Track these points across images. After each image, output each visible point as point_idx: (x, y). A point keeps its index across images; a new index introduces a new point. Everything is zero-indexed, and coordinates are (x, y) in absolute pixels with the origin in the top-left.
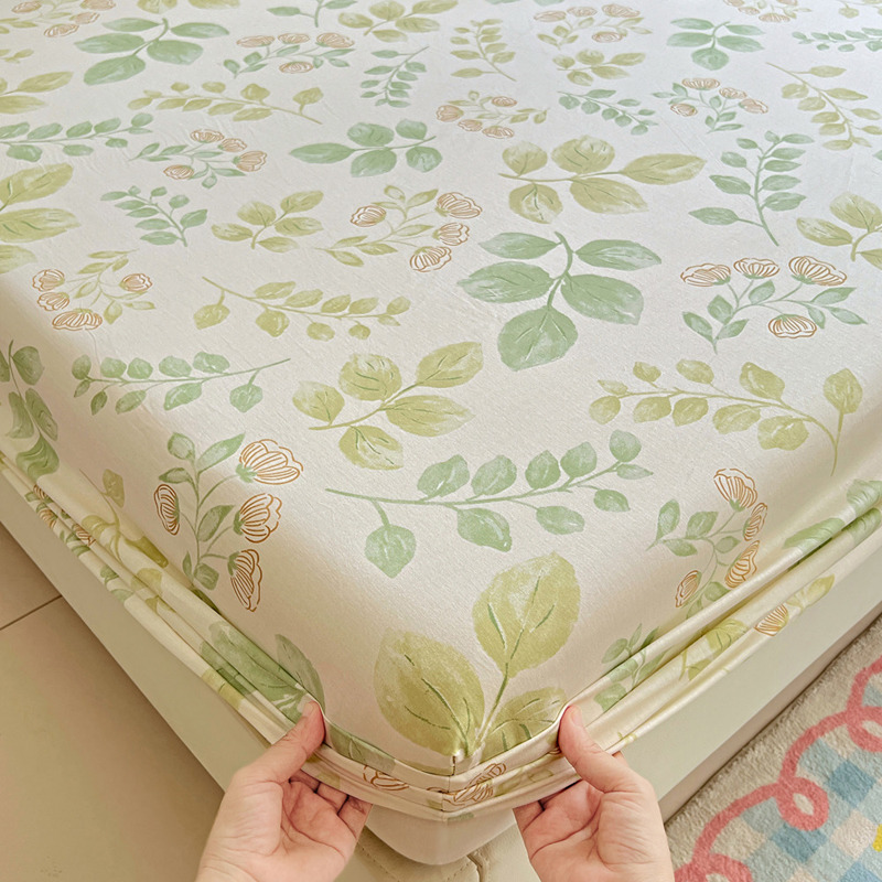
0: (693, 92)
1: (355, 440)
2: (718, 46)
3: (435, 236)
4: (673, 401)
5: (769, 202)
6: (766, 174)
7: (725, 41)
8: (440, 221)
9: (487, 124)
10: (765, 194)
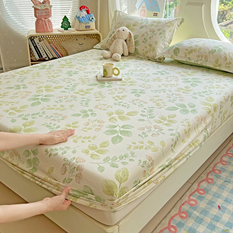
0: (135, 101)
1: (92, 156)
2: (138, 93)
3: (98, 126)
4: (138, 147)
5: (149, 117)
6: (148, 113)
7: (140, 92)
8: (98, 124)
9: (103, 109)
10: (148, 116)
